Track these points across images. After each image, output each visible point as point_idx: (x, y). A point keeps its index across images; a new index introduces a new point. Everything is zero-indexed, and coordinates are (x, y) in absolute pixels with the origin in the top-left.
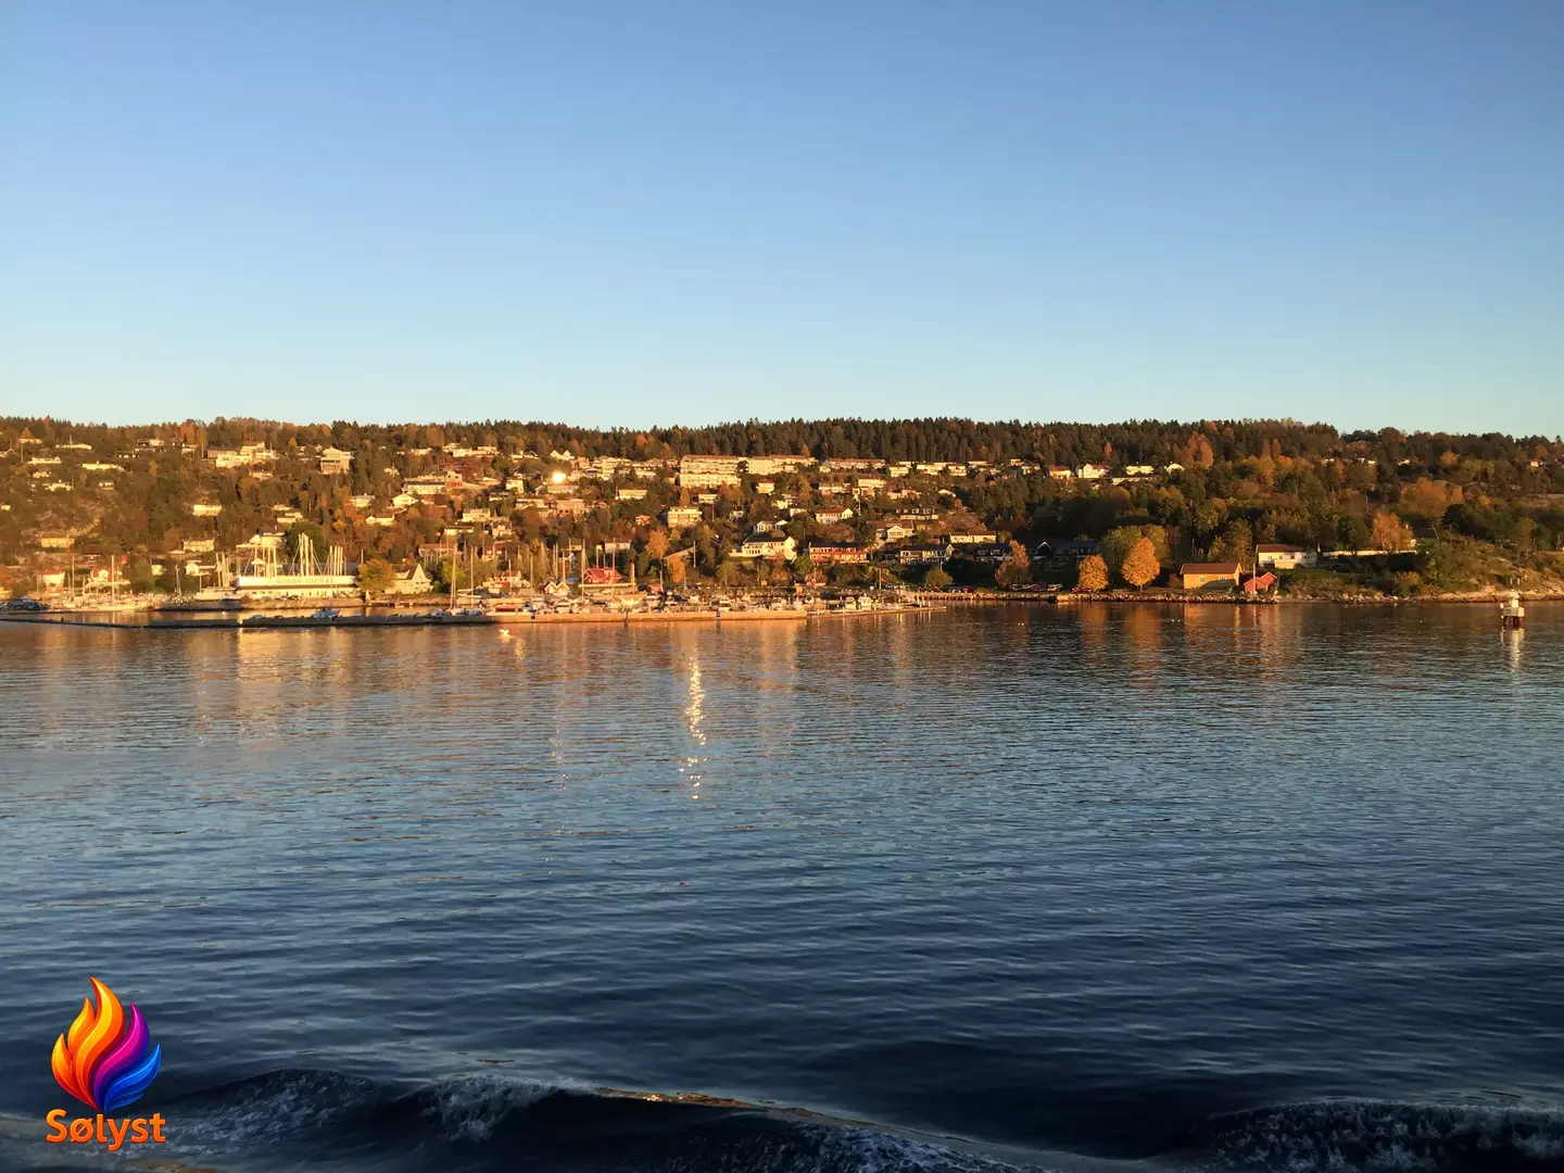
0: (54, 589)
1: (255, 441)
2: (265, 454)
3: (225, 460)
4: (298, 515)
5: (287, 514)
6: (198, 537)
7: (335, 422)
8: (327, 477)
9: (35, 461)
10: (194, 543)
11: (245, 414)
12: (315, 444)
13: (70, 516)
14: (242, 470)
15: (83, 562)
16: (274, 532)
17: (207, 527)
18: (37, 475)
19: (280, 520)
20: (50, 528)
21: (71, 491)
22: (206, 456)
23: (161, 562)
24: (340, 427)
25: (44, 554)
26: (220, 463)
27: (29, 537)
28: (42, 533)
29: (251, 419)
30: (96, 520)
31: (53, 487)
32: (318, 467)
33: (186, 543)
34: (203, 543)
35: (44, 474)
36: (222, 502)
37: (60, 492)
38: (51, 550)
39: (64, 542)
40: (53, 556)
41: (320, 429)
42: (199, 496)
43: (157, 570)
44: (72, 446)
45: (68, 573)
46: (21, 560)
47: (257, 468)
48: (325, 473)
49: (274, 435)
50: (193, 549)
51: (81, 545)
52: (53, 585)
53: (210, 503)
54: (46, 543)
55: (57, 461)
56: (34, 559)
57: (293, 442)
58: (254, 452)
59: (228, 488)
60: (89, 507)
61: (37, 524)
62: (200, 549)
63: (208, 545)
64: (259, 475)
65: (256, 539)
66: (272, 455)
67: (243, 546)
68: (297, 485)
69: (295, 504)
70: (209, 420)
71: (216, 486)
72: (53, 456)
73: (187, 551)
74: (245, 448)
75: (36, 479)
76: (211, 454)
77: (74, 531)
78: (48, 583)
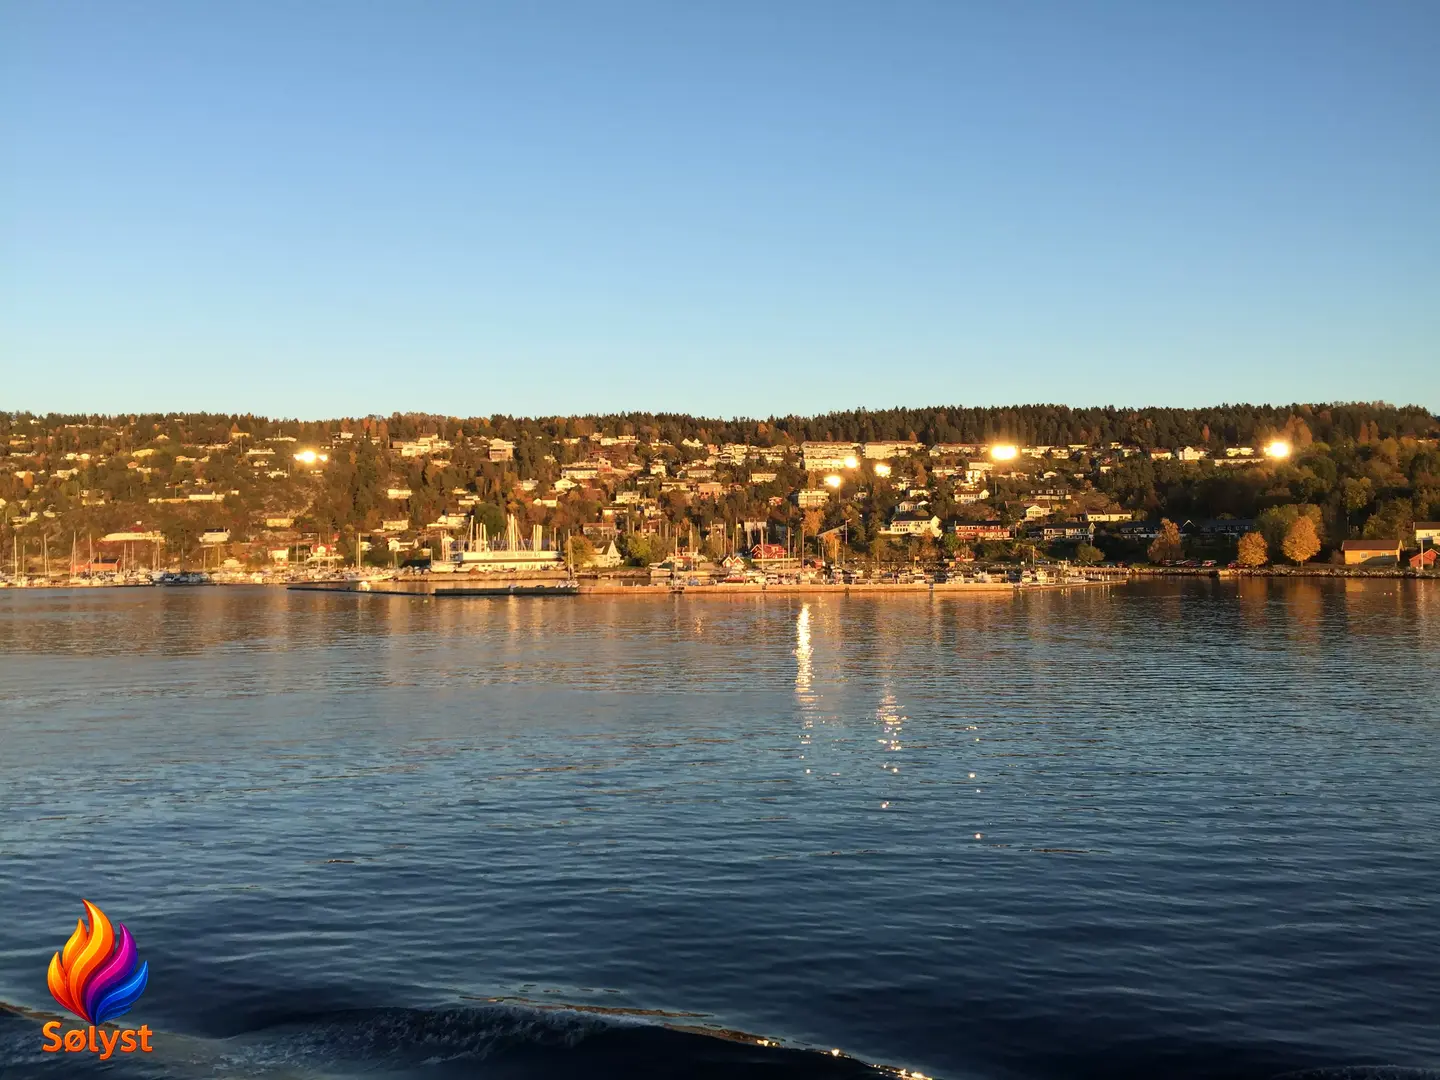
0: (281, 563)
1: (429, 434)
2: (441, 444)
3: (409, 450)
4: (476, 498)
5: (467, 497)
6: (395, 517)
7: (493, 416)
8: (497, 464)
9: (252, 452)
10: (391, 523)
11: (417, 410)
12: (479, 434)
13: (289, 499)
14: (426, 458)
15: (302, 539)
16: (458, 513)
17: (401, 509)
18: (256, 464)
19: (461, 502)
20: (272, 511)
21: (288, 478)
22: (391, 446)
23: (369, 539)
24: (497, 420)
25: (269, 533)
26: (405, 453)
27: (256, 518)
28: (266, 515)
29: (422, 414)
30: (310, 503)
31: (273, 475)
32: (487, 455)
33: (385, 523)
34: (399, 522)
35: (263, 463)
36: (411, 487)
37: (279, 479)
38: (275, 529)
39: (286, 522)
40: (278, 534)
41: (481, 422)
42: (391, 482)
43: (365, 546)
44: (281, 439)
45: (293, 550)
46: (252, 538)
47: (436, 456)
48: (493, 460)
49: (444, 427)
50: (391, 528)
51: (299, 524)
52: (281, 560)
53: (401, 487)
54: (271, 523)
55: (270, 452)
56: (261, 538)
57: (460, 434)
58: (431, 443)
59: (416, 474)
60: (304, 492)
61: (261, 507)
62: (397, 528)
63: (403, 525)
64: (439, 463)
65: (442, 519)
66: (446, 445)
67: (432, 525)
68: (472, 472)
69: (472, 488)
70: (388, 415)
71: (404, 472)
72: (267, 448)
73: (387, 530)
74: (422, 439)
75: (256, 468)
76: (396, 444)
77: (292, 512)
78: (276, 557)
